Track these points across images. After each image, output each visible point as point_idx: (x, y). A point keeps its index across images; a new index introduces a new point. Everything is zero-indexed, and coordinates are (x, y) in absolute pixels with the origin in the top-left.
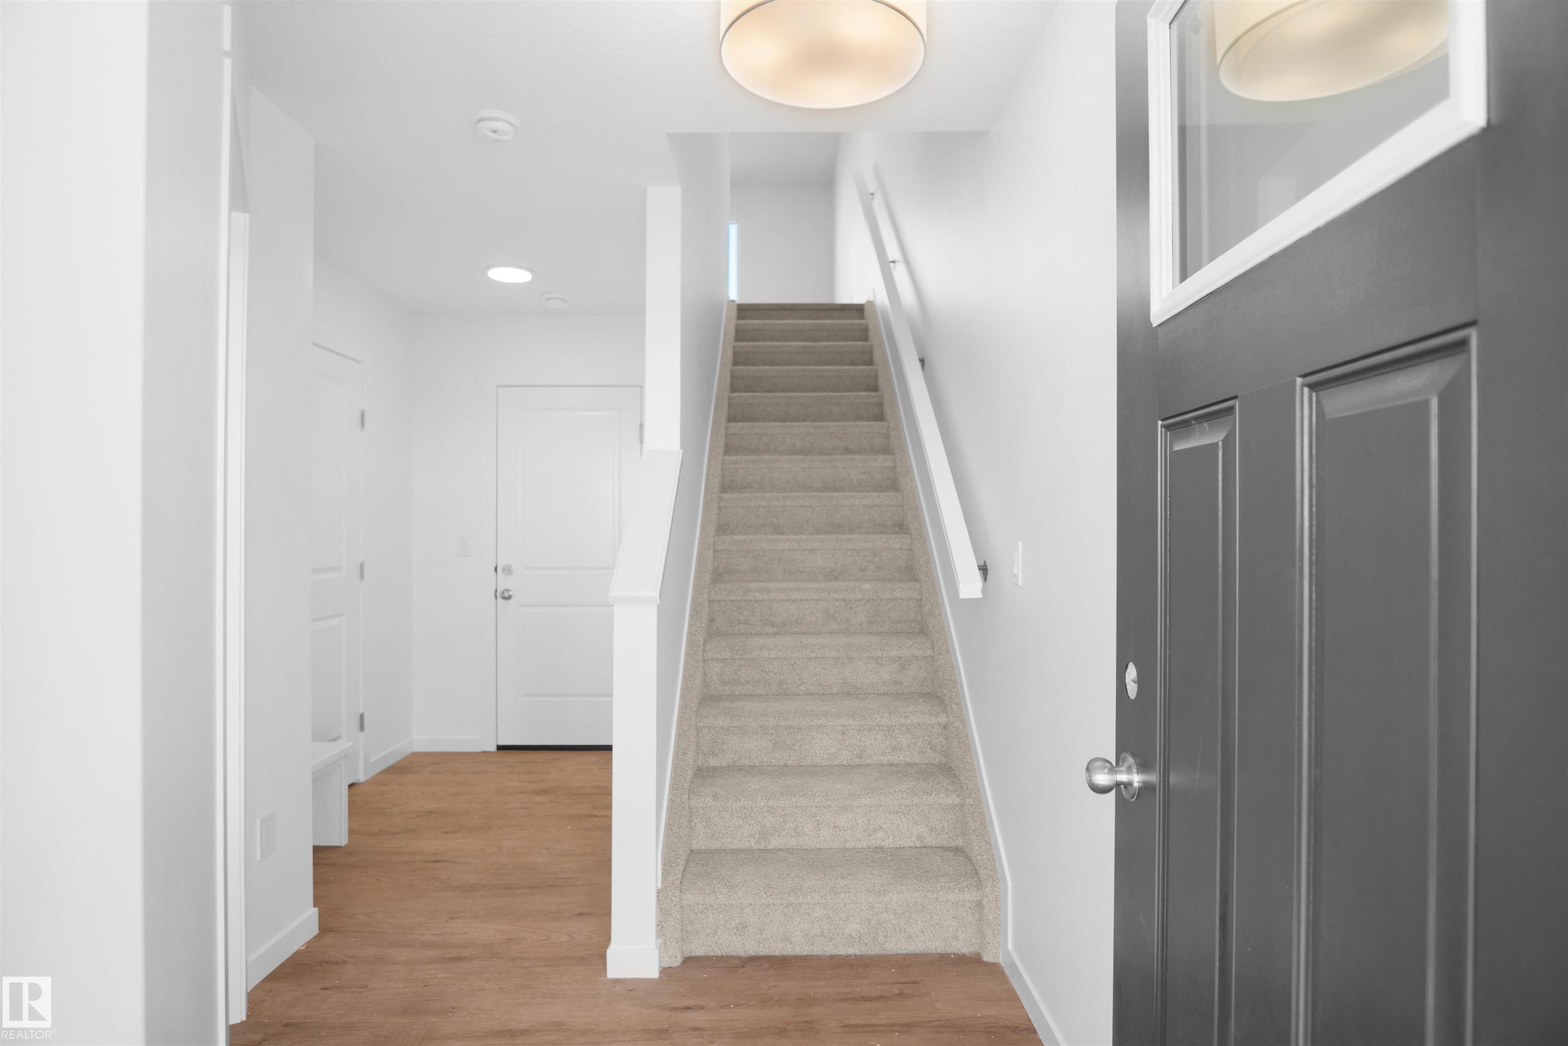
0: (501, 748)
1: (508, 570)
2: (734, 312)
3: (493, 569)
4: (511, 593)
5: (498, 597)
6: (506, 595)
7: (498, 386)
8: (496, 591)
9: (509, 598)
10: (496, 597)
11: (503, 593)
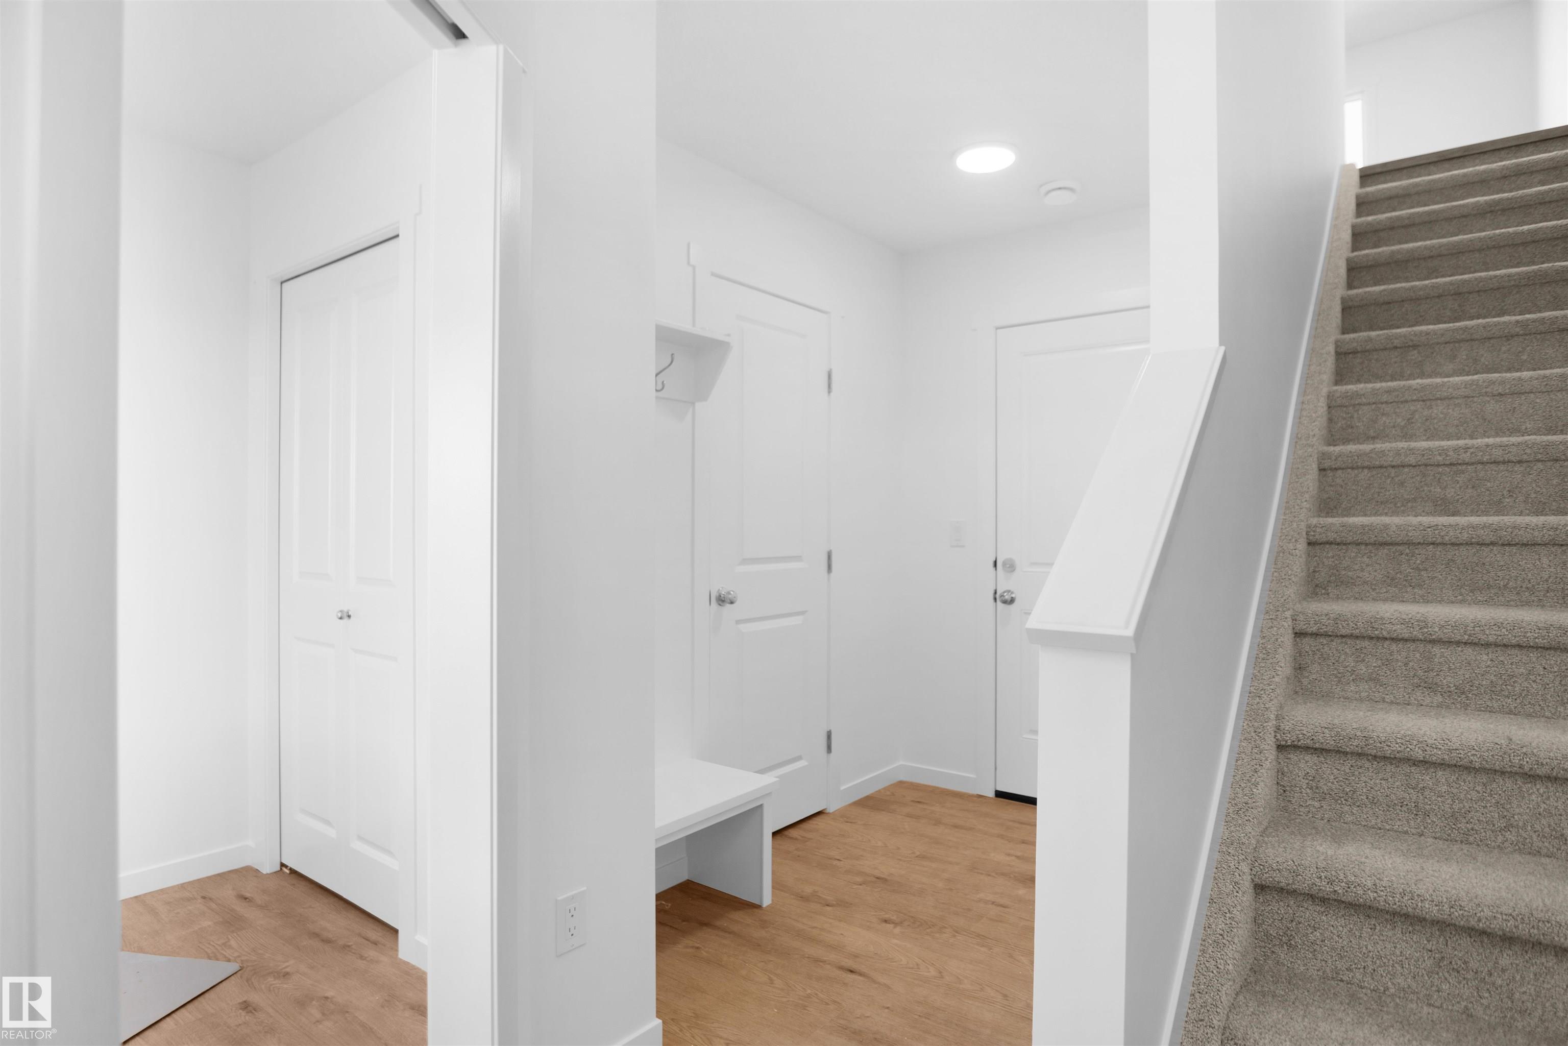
0: (1000, 794)
1: (1010, 567)
2: (1356, 178)
3: (992, 564)
4: (1013, 596)
5: (998, 600)
6: (1007, 597)
7: (997, 328)
8: (996, 593)
9: (1012, 601)
10: (995, 599)
11: (1002, 596)
